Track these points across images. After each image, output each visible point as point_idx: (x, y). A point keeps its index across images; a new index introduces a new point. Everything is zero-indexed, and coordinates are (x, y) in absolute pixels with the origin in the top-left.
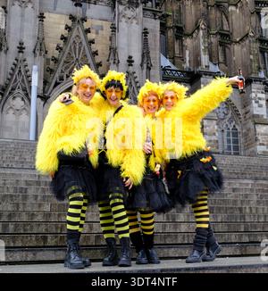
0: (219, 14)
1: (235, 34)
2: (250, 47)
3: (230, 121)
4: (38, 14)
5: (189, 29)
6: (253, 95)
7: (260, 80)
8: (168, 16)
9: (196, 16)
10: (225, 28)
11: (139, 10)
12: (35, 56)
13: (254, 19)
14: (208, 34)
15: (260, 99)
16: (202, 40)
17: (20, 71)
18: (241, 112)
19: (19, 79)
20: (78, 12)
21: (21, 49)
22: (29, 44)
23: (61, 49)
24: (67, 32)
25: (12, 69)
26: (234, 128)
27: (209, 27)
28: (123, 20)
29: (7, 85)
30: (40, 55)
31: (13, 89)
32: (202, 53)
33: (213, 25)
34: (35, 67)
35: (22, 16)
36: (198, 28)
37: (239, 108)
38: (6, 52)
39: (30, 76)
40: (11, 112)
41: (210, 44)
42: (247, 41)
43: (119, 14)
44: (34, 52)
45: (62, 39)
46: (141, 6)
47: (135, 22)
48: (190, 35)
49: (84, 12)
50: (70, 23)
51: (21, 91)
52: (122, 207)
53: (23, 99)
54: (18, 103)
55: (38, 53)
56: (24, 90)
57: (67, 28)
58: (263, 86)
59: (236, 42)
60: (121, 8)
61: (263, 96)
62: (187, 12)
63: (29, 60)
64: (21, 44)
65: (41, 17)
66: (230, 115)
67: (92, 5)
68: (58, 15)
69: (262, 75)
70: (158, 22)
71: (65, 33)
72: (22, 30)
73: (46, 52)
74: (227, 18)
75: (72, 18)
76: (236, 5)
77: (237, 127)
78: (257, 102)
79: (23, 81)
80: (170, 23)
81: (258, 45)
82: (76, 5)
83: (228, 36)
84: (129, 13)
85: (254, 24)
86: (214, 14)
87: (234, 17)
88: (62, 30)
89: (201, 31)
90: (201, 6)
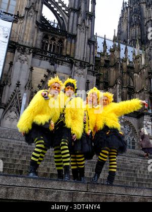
0: (128, 77)
1: (136, 88)
2: (144, 96)
3: (131, 136)
4: (30, 67)
5: (111, 83)
6: (145, 122)
7: (149, 114)
8: (101, 75)
9: (116, 77)
10: (131, 85)
11: (85, 70)
12: (26, 90)
13: (147, 81)
14: (122, 87)
15: (148, 124)
16: (118, 90)
17: (16, 97)
18: (137, 131)
19: (15, 101)
20: (52, 68)
21: (18, 85)
22: (23, 83)
23: (41, 87)
24: (45, 78)
25: (12, 95)
26: (133, 140)
27: (122, 83)
28: (76, 75)
29: (8, 104)
30: (28, 89)
31: (11, 107)
32: (118, 97)
33: (125, 83)
34: (25, 94)
35: (21, 67)
36: (117, 83)
37: (136, 129)
38: (9, 86)
39: (22, 100)
40: (8, 119)
41: (123, 93)
42: (143, 93)
43: (74, 71)
44: (25, 87)
45: (41, 82)
46: (87, 68)
47: (83, 76)
48: (112, 87)
49: (55, 69)
50: (47, 73)
51: (15, 108)
52: (68, 151)
53: (16, 113)
54: (13, 114)
55: (27, 88)
56: (17, 107)
57: (45, 76)
58: (150, 118)
59: (137, 93)
60: (76, 68)
61: (150, 123)
62: (112, 74)
63: (22, 91)
64: (19, 82)
65: (32, 69)
66: (131, 132)
67: (60, 66)
68: (41, 69)
69: (150, 112)
70: (95, 78)
71: (44, 79)
72: (20, 75)
73: (32, 88)
74: (133, 80)
75: (48, 71)
76: (138, 73)
77: (135, 139)
78: (146, 126)
79: (17, 102)
80: (101, 80)
81: (149, 95)
82: (51, 64)
83: (132, 89)
84: (80, 71)
85: (147, 84)
86: (126, 77)
87: (136, 79)
88: (42, 77)
89: (118, 85)
90: (119, 72)
